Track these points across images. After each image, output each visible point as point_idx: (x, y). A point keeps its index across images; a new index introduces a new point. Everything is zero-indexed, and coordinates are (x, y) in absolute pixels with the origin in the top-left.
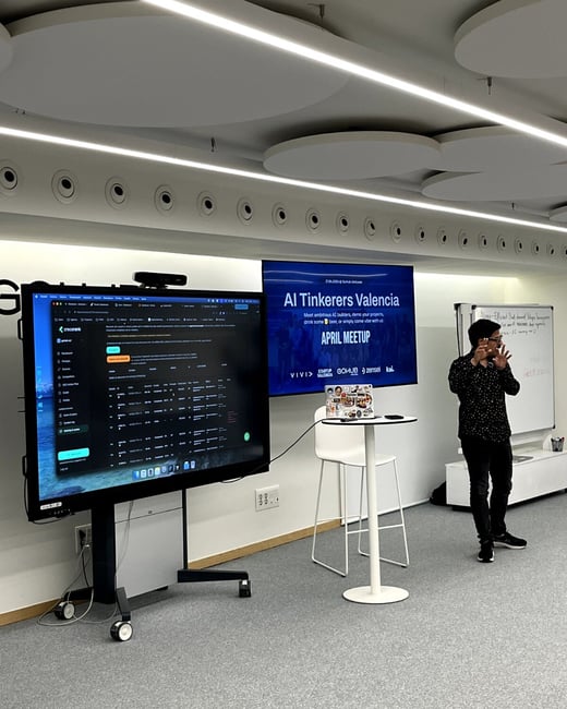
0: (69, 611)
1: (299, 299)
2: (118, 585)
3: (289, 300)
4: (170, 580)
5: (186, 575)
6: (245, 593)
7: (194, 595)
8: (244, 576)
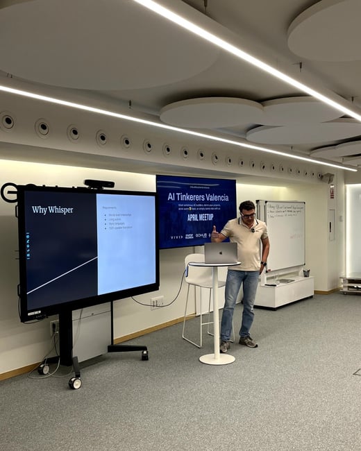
0: (46, 370)
1: (176, 196)
2: (74, 355)
3: (171, 197)
4: (104, 351)
5: (113, 348)
6: (145, 358)
7: (117, 359)
8: (144, 348)
